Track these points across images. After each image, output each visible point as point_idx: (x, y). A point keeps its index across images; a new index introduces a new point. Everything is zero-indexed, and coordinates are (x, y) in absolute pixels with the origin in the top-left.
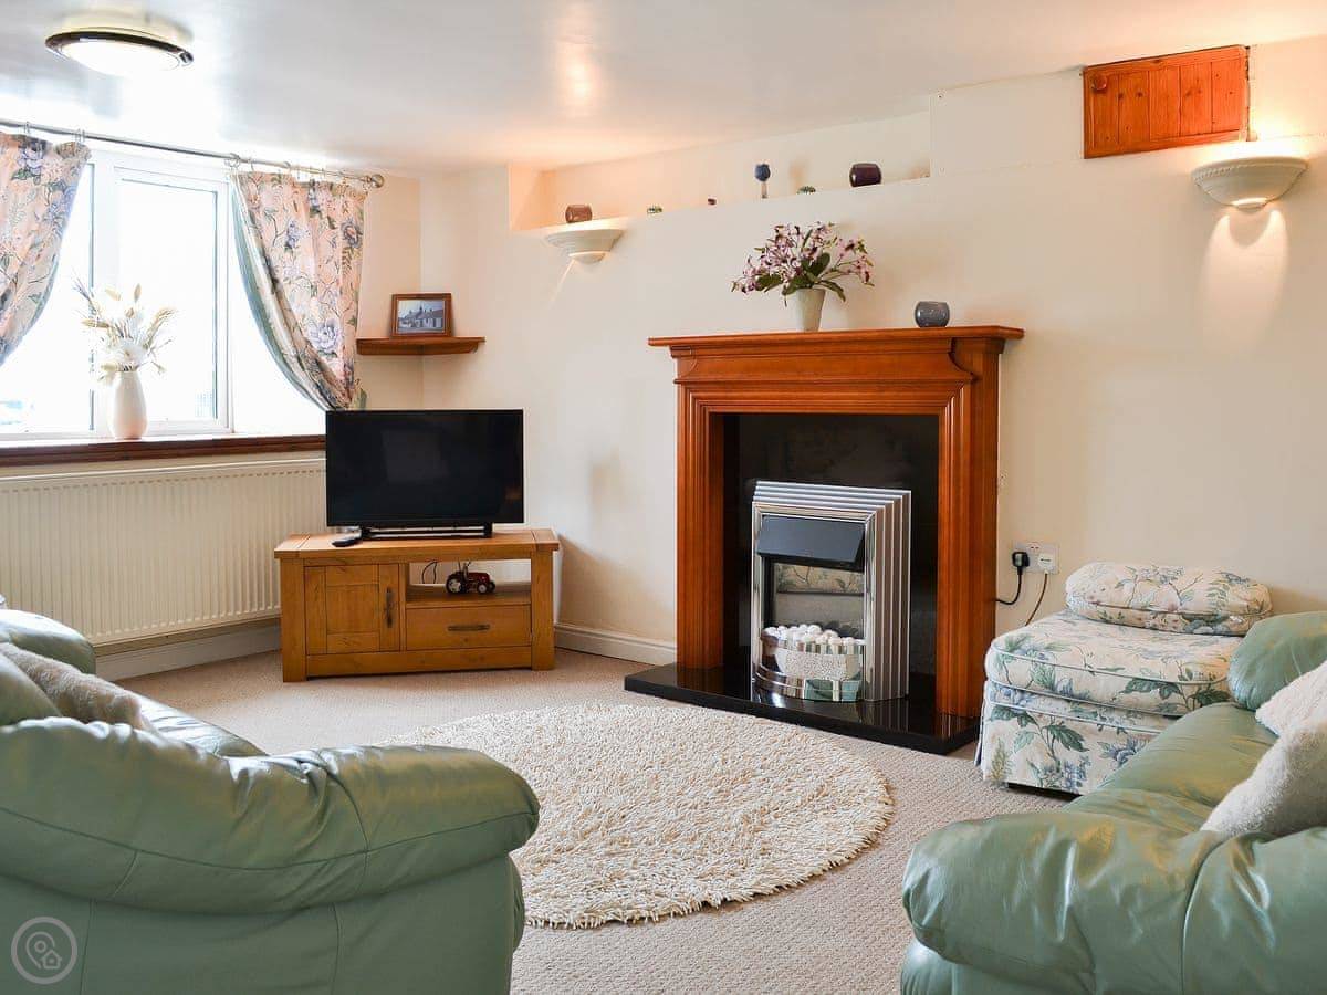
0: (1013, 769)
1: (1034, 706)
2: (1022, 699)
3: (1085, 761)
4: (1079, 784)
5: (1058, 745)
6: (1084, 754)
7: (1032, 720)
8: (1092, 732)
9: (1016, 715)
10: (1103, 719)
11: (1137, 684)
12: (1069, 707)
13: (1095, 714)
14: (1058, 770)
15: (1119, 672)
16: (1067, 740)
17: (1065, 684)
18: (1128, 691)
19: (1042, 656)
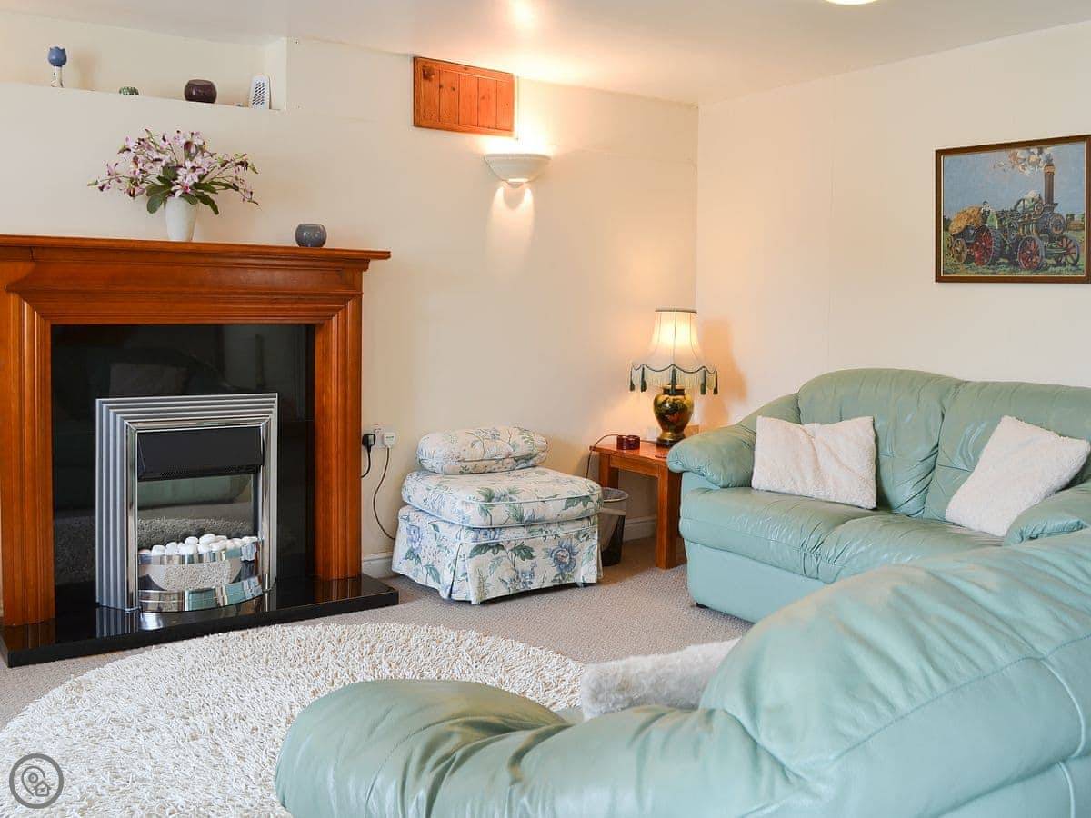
0: (490, 588)
1: (503, 537)
2: (495, 535)
3: (535, 565)
4: (531, 583)
5: (518, 559)
6: (533, 561)
7: (503, 548)
8: (540, 544)
9: (490, 547)
10: (547, 532)
11: (571, 501)
12: (526, 530)
13: (541, 530)
14: (518, 577)
15: (558, 497)
16: (524, 554)
17: (530, 514)
18: (566, 508)
19: (511, 499)
